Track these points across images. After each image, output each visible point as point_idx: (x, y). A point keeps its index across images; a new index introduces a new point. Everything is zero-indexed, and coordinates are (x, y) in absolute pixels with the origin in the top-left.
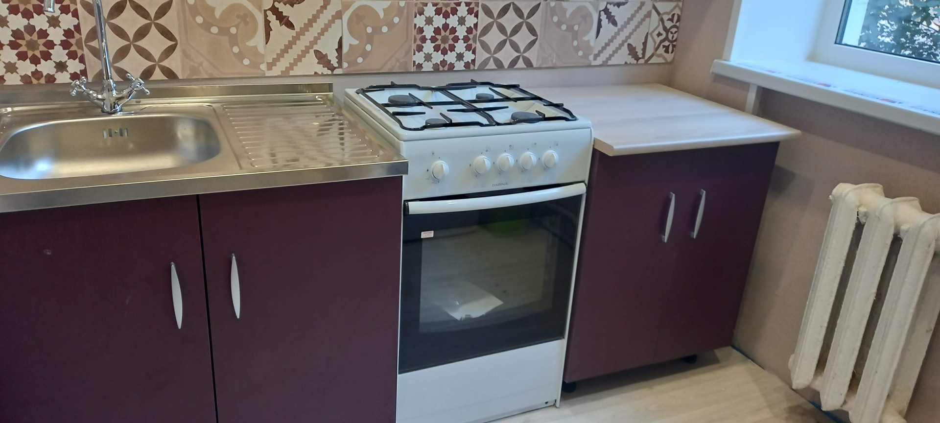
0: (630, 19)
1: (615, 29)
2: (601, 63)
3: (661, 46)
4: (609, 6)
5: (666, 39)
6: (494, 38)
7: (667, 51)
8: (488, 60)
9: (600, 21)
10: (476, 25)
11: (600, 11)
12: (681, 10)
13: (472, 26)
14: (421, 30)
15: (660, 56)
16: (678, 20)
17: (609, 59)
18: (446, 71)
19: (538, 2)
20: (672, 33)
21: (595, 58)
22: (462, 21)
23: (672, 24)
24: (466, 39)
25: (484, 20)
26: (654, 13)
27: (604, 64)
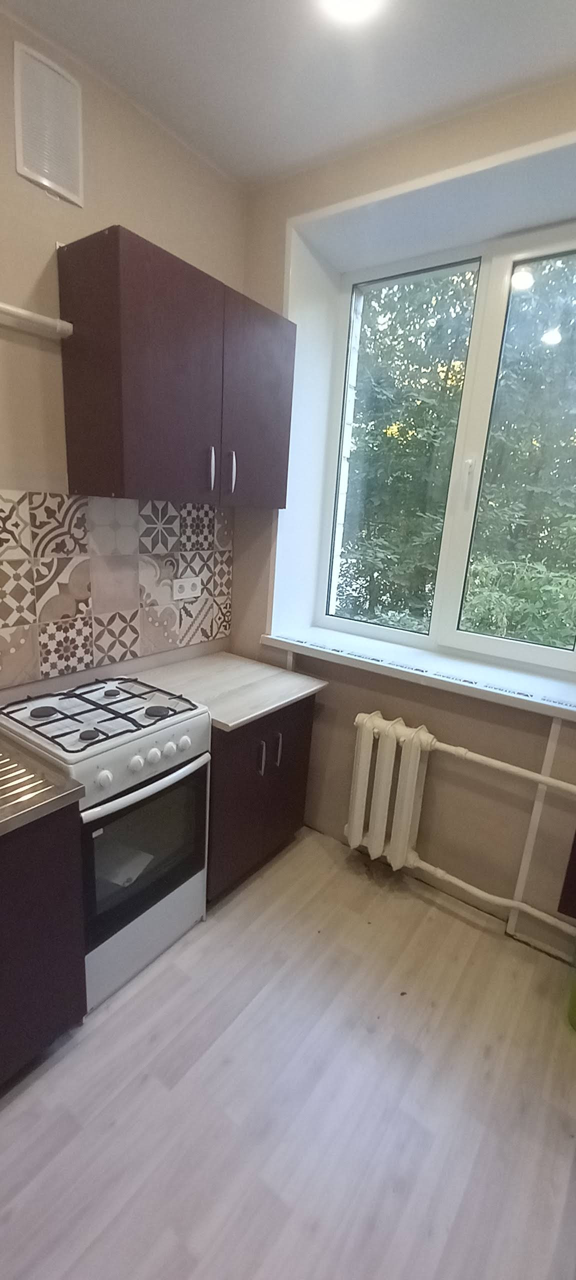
0: (200, 611)
1: (192, 620)
2: (185, 645)
3: (222, 627)
4: (186, 605)
5: (224, 620)
6: (106, 641)
7: (226, 629)
8: (103, 658)
9: (181, 615)
10: (91, 634)
11: (180, 610)
12: (231, 600)
13: (88, 635)
14: (45, 645)
15: (222, 632)
16: (230, 608)
17: (190, 641)
18: (70, 674)
19: (136, 610)
20: (227, 616)
21: (181, 643)
22: (79, 632)
23: (226, 610)
24: (84, 646)
25: (97, 629)
26: (214, 604)
27: (187, 645)
